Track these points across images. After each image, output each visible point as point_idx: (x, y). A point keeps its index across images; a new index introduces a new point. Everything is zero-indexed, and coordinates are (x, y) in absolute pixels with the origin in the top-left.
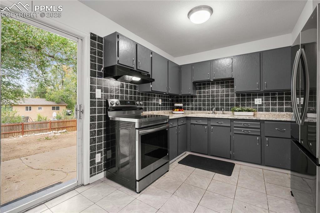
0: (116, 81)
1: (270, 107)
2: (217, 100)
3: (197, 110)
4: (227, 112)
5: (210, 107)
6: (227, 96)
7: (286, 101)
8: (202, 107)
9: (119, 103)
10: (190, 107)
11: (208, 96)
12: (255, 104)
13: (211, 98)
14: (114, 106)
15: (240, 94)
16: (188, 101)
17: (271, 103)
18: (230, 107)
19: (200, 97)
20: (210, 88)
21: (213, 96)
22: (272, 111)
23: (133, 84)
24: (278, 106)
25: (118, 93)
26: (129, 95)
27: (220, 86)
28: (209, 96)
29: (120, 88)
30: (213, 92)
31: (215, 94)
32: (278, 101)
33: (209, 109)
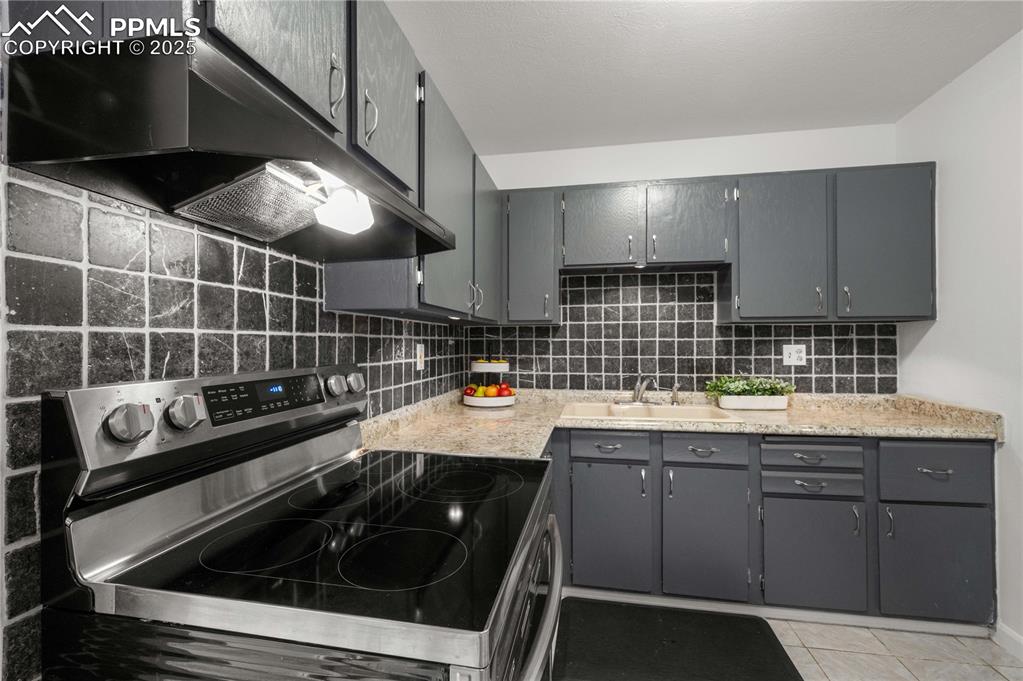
0: (165, 225)
1: (834, 375)
2: (648, 348)
3: (565, 388)
4: (687, 394)
5: (621, 374)
6: (685, 330)
7: (882, 354)
8: (586, 374)
9: (201, 412)
10: (534, 373)
11: (610, 331)
12: (785, 363)
13: (621, 340)
14: (145, 448)
15: (733, 326)
16: (526, 349)
17: (837, 360)
18: (695, 375)
19: (578, 331)
20: (618, 298)
21: (630, 331)
22: (838, 391)
23: (294, 259)
24: (858, 372)
25: (185, 318)
26: (268, 333)
27: (658, 292)
28: (613, 331)
29: (196, 282)
30: (629, 314)
31: (639, 322)
32: (858, 354)
33: (614, 383)
